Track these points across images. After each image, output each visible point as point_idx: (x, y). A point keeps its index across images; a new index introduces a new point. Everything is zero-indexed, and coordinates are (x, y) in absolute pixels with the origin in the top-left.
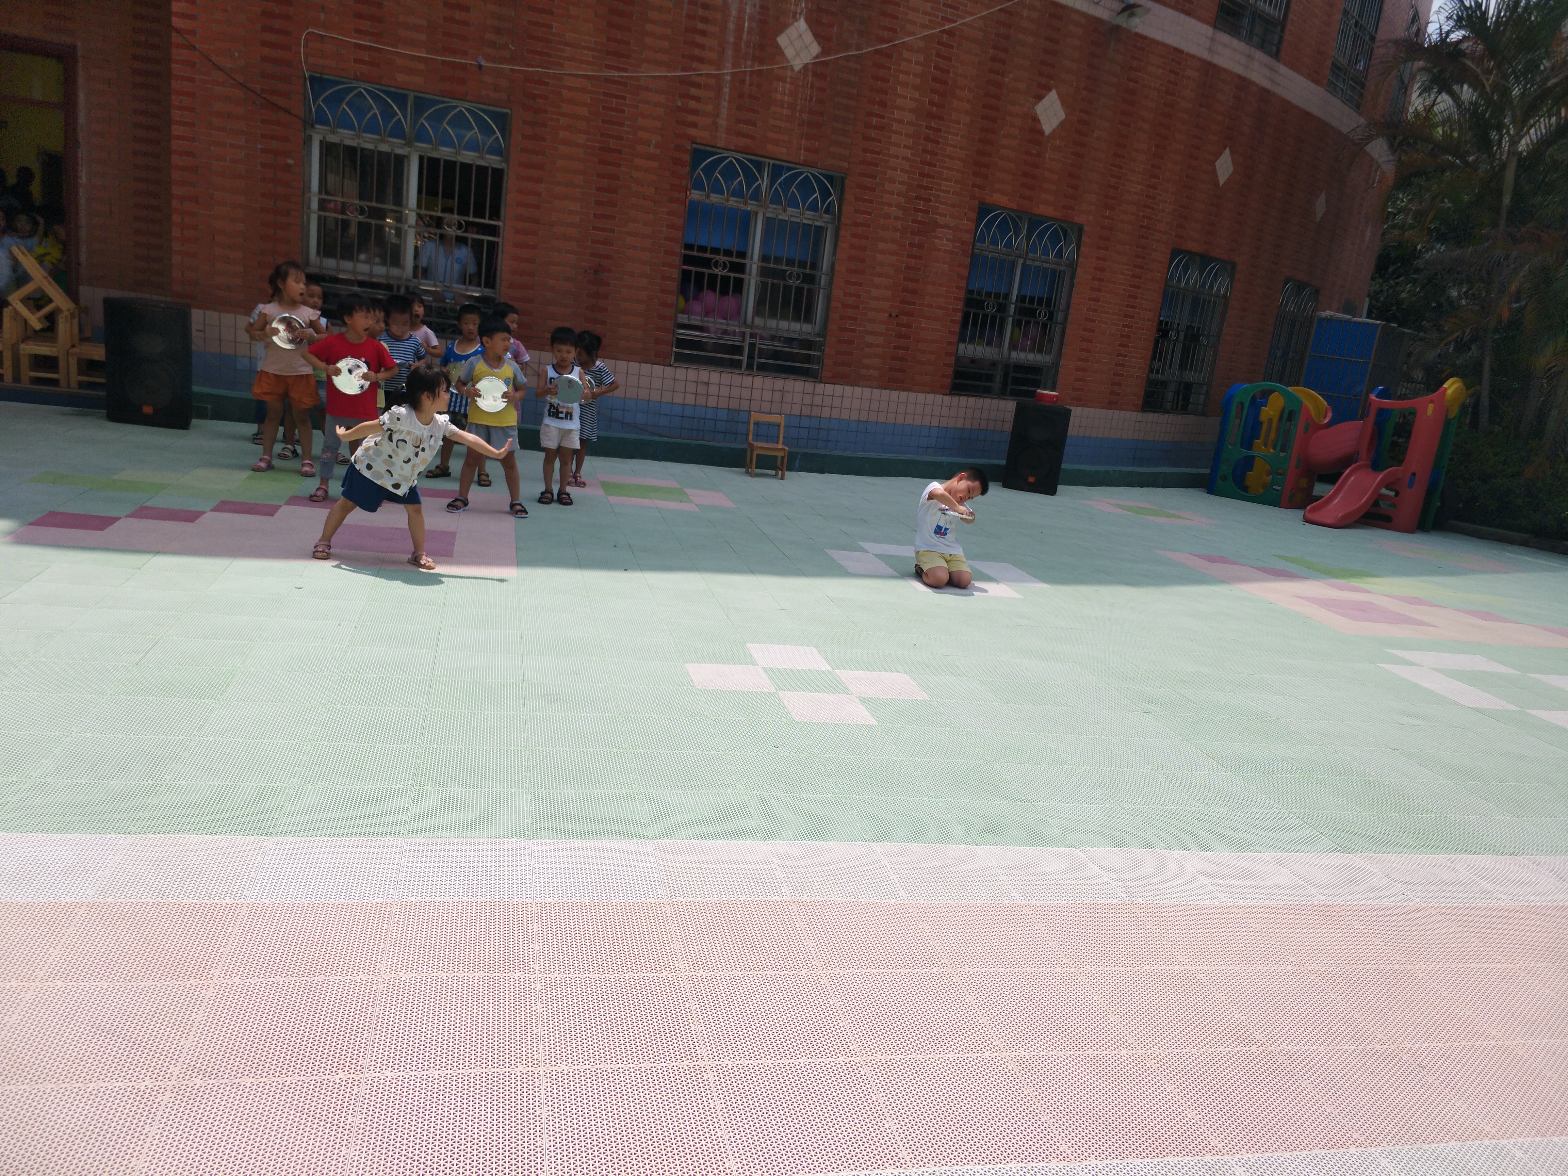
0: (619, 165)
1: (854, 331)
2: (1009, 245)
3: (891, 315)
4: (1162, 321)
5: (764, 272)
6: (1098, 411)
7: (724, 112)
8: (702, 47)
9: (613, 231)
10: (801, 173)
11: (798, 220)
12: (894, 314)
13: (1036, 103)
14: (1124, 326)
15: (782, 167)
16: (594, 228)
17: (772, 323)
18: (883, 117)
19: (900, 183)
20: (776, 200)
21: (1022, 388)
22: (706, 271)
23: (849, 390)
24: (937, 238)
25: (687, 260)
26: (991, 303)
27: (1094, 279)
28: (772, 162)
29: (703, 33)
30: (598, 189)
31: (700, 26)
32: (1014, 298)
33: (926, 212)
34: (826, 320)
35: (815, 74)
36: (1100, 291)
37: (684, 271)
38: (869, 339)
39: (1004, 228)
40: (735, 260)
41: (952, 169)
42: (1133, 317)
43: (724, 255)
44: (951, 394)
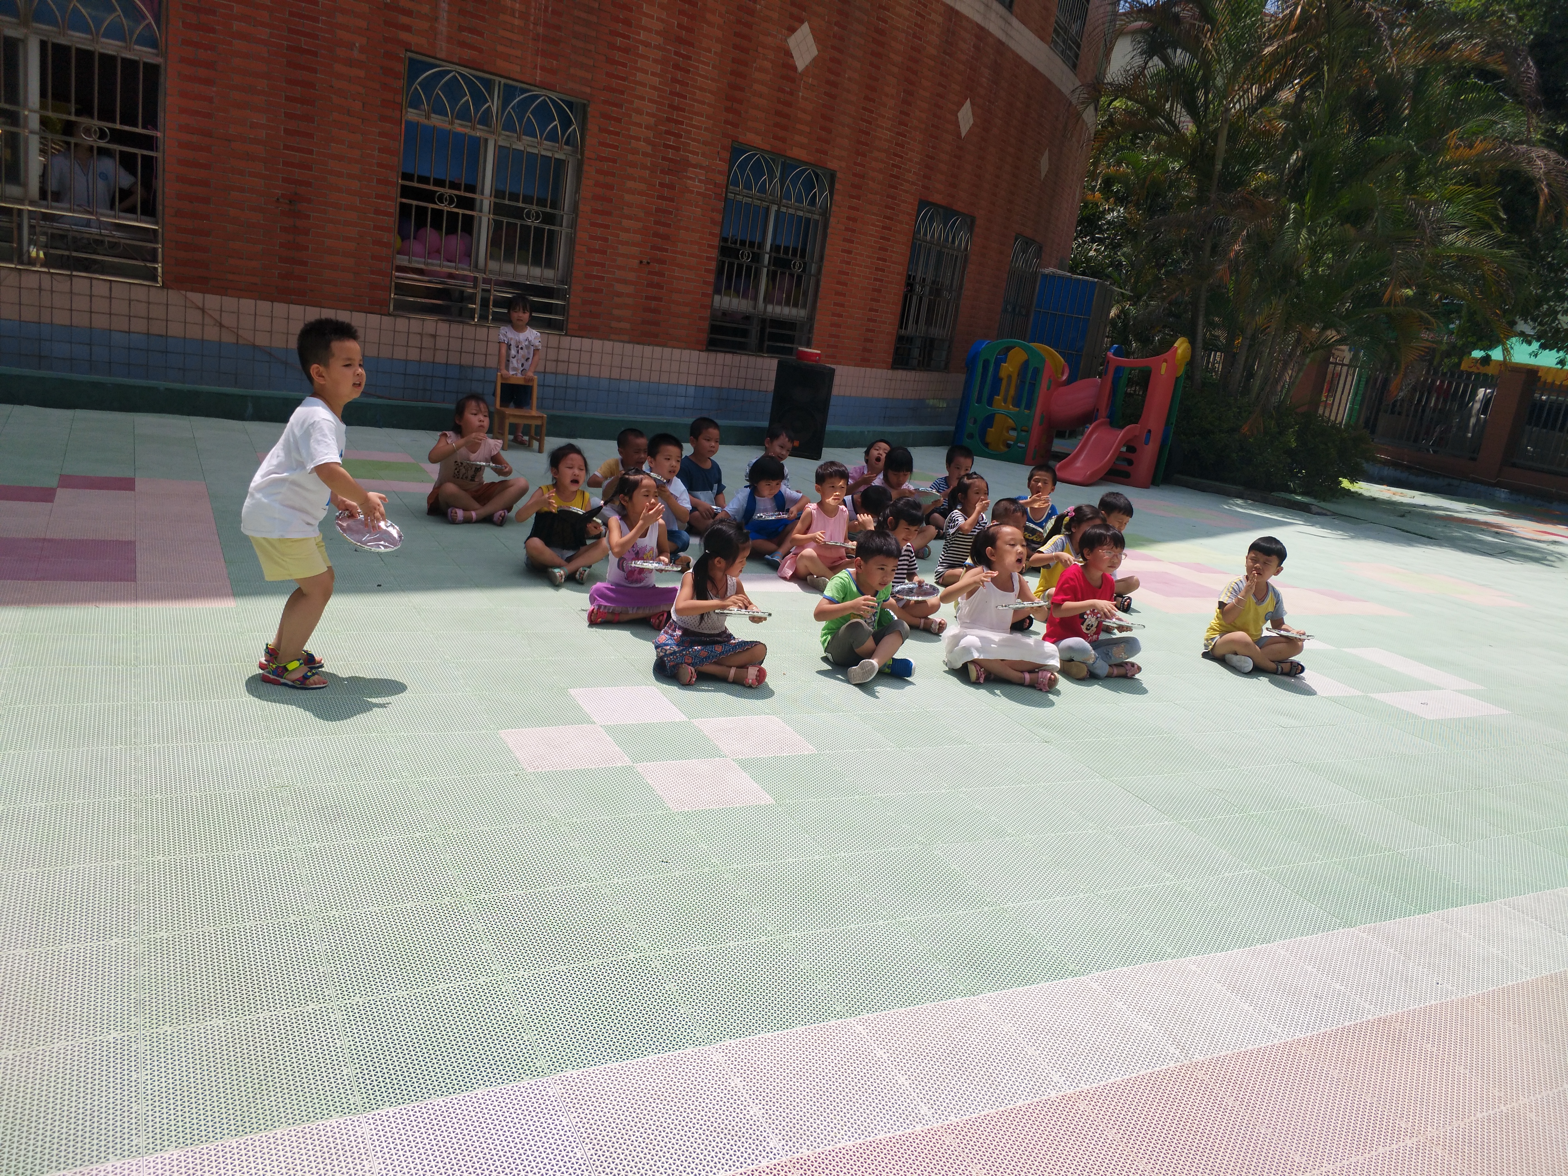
0: (313, 70)
1: (602, 278)
2: (762, 190)
3: (641, 262)
4: (910, 276)
5: (498, 209)
6: (852, 368)
7: (444, 16)
9: (311, 152)
10: (537, 97)
11: (535, 151)
12: (645, 261)
13: (790, 36)
14: (875, 279)
15: (516, 88)
16: (286, 148)
17: (509, 267)
18: (628, 38)
19: (648, 114)
20: (509, 126)
21: (779, 344)
22: (429, 206)
23: (598, 344)
24: (690, 178)
25: (406, 192)
26: (746, 252)
27: (847, 229)
28: (503, 81)
32: (768, 247)
33: (677, 149)
34: (569, 265)
36: (852, 242)
37: (402, 205)
38: (619, 287)
39: (758, 171)
40: (462, 193)
41: (703, 103)
42: (883, 271)
43: (450, 188)
44: (707, 350)
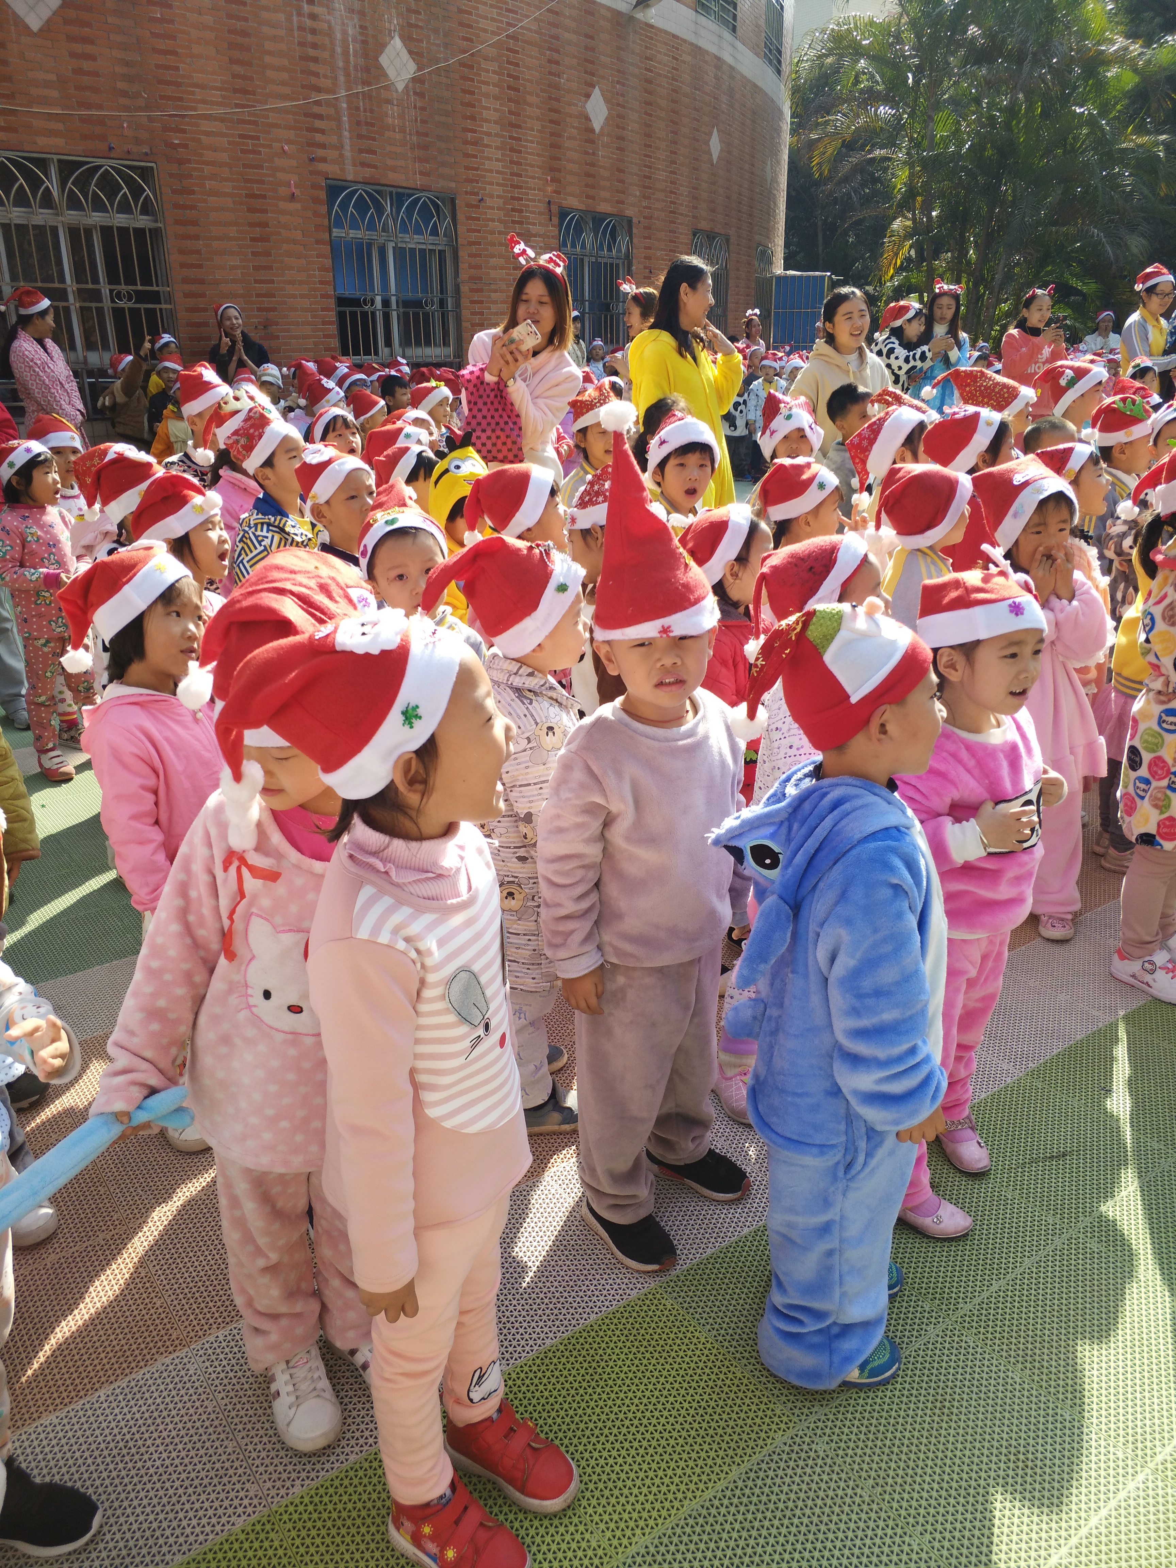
0: (265, 211)
2: (584, 246)
7: (347, 142)
8: (317, 75)
9: (272, 282)
10: (419, 199)
11: (424, 247)
13: (586, 102)
15: (403, 195)
16: (256, 282)
18: (474, 131)
20: (404, 229)
22: (358, 310)
25: (340, 301)
28: (394, 190)
29: (315, 60)
30: (252, 239)
31: (311, 52)
34: (460, 341)
35: (415, 93)
37: (339, 313)
41: (534, 178)
